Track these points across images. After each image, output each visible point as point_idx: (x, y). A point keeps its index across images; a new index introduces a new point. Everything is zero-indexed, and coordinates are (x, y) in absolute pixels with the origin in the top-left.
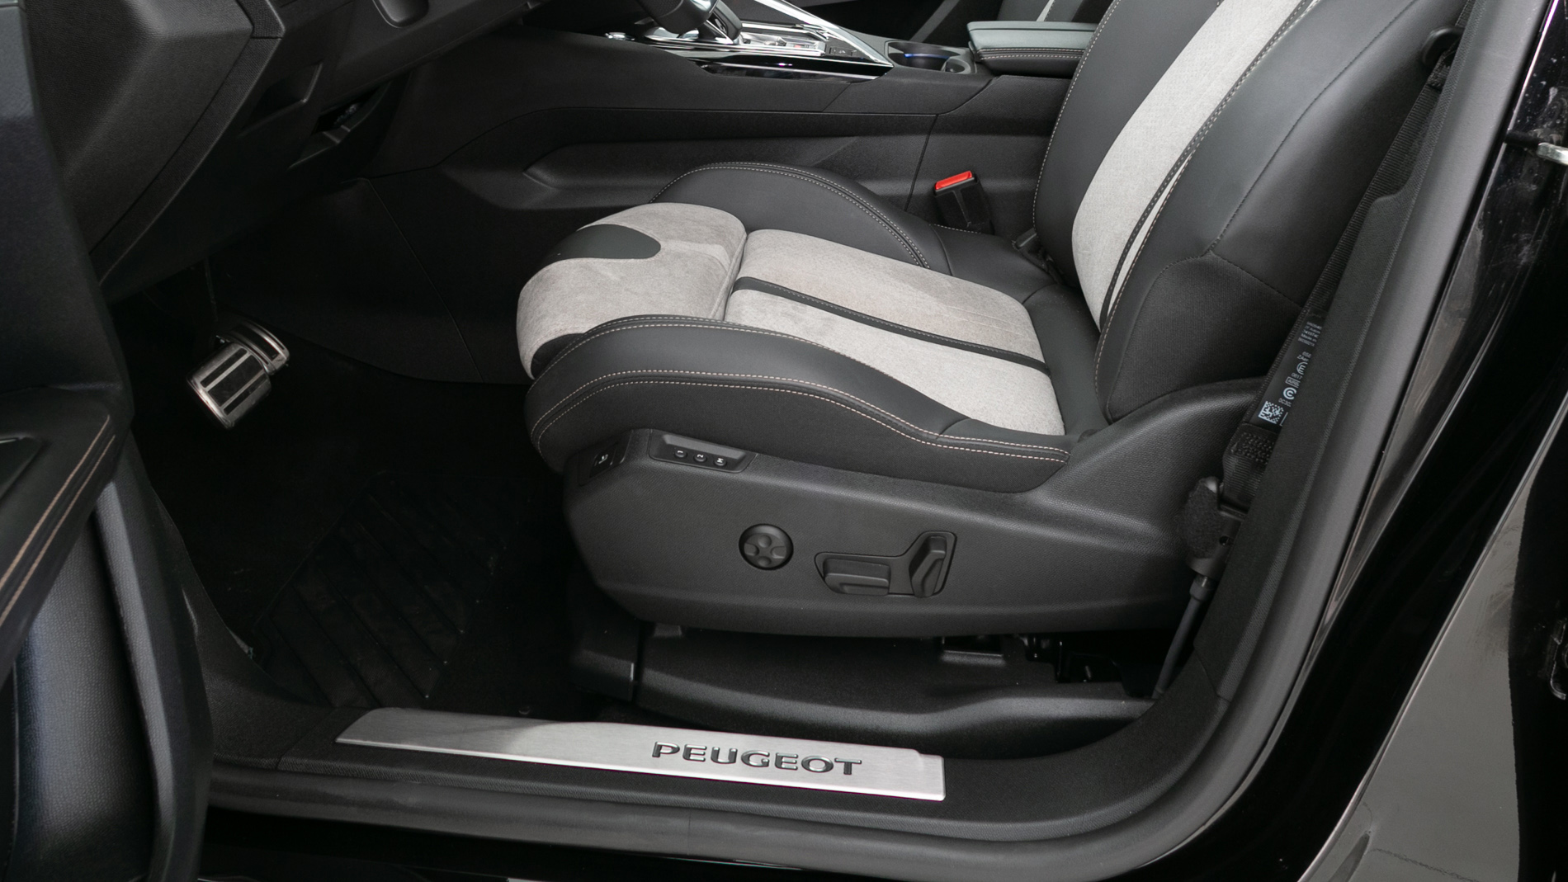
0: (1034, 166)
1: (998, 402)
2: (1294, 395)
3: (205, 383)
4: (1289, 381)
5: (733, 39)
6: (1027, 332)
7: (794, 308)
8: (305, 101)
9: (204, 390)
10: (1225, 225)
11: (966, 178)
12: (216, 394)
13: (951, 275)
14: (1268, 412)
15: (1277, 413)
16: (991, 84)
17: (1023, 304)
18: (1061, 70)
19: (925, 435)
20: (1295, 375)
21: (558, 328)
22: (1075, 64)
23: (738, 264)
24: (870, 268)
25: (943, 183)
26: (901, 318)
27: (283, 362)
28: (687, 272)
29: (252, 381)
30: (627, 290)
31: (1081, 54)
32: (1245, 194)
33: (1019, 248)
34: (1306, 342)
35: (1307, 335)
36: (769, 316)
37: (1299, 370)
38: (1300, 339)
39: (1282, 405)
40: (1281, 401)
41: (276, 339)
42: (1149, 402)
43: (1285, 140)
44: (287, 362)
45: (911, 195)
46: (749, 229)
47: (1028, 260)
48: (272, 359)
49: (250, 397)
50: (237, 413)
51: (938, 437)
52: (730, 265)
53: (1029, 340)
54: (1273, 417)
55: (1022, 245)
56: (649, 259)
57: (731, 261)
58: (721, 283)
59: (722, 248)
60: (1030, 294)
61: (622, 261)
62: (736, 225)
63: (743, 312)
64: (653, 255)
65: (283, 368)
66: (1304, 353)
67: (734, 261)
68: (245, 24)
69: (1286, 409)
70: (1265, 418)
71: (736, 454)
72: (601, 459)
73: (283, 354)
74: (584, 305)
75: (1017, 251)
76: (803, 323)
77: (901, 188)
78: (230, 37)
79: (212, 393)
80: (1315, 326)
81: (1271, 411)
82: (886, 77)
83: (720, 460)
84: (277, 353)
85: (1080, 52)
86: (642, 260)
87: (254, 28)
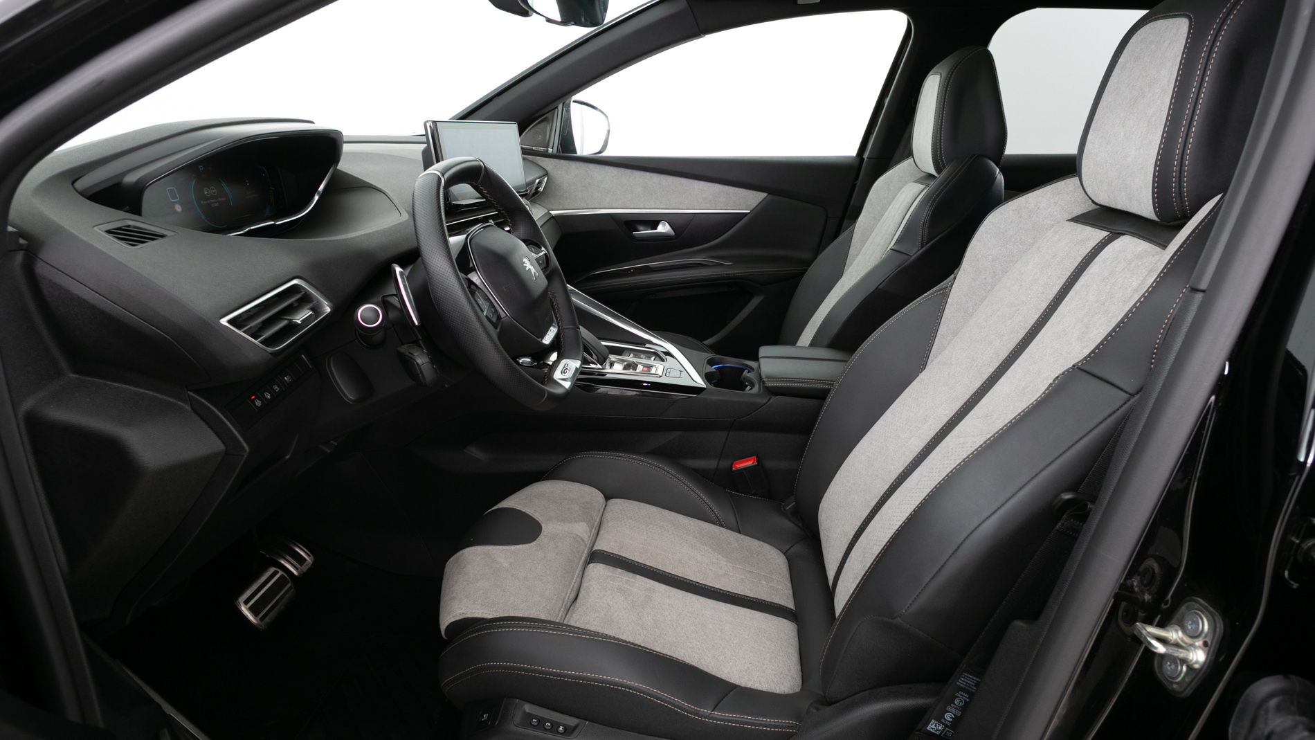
0: (798, 453)
1: (758, 662)
2: (952, 718)
3: (246, 602)
4: (949, 708)
5: (601, 365)
6: (785, 584)
7: (627, 581)
8: (288, 457)
9: (245, 608)
10: (909, 603)
11: (752, 462)
12: (253, 610)
13: (740, 533)
14: (933, 727)
15: (940, 728)
16: (771, 401)
17: (785, 554)
18: (817, 395)
19: (702, 713)
20: (953, 705)
21: (462, 611)
22: (828, 391)
23: (596, 532)
24: (684, 534)
25: (738, 464)
26: (701, 578)
27: (310, 566)
28: (557, 554)
29: (281, 594)
30: (513, 576)
31: (833, 385)
32: (924, 585)
33: (785, 510)
34: (962, 685)
35: (963, 681)
36: (609, 592)
37: (956, 703)
38: (958, 683)
39: (943, 724)
40: (943, 720)
41: (306, 550)
42: (855, 694)
43: (953, 554)
44: (312, 565)
45: (717, 469)
46: (608, 497)
47: (790, 520)
48: (301, 565)
49: (280, 604)
50: (267, 620)
51: (710, 714)
52: (589, 537)
53: (786, 591)
54: (937, 730)
55: (787, 508)
56: (532, 544)
57: (591, 532)
58: (582, 556)
59: (585, 524)
60: (790, 546)
61: (513, 547)
62: (598, 496)
63: (591, 588)
64: (535, 540)
65: (310, 570)
66: (960, 692)
67: (593, 531)
68: (218, 446)
69: (946, 726)
70: (931, 730)
71: (572, 721)
72: (483, 717)
73: (309, 560)
74: (481, 592)
75: (782, 513)
76: (631, 597)
77: (710, 464)
78: (207, 458)
79: (251, 609)
80: (969, 675)
81: (935, 726)
82: (702, 396)
83: (561, 728)
84: (305, 560)
85: (832, 382)
86: (527, 545)
87: (226, 448)
